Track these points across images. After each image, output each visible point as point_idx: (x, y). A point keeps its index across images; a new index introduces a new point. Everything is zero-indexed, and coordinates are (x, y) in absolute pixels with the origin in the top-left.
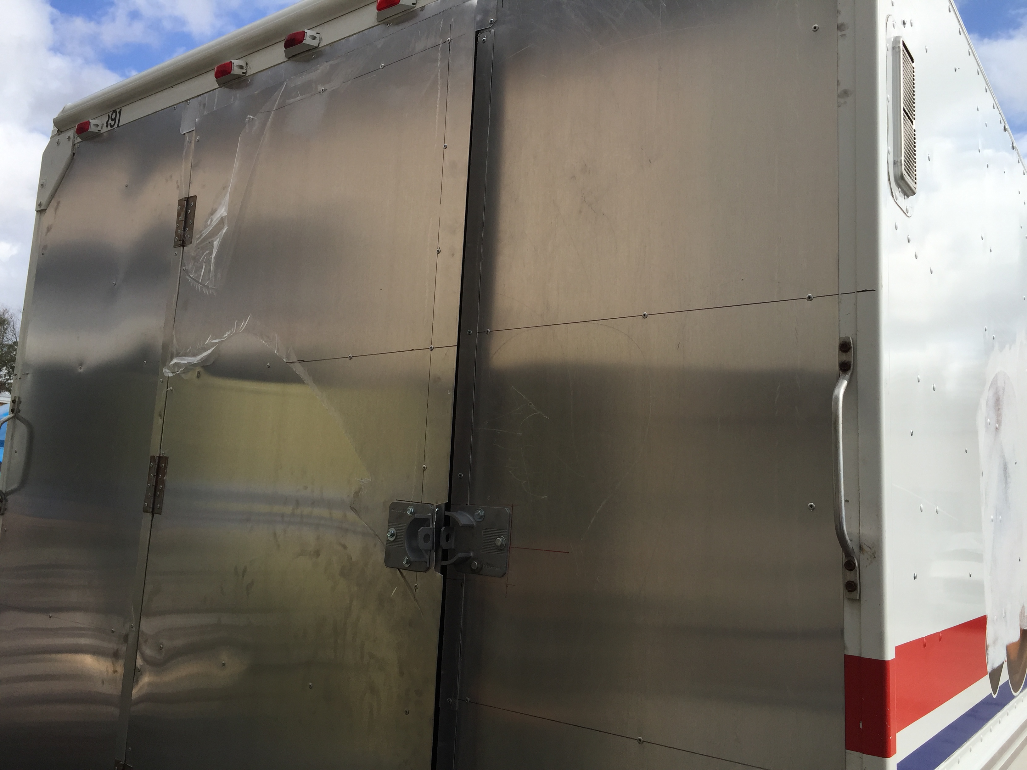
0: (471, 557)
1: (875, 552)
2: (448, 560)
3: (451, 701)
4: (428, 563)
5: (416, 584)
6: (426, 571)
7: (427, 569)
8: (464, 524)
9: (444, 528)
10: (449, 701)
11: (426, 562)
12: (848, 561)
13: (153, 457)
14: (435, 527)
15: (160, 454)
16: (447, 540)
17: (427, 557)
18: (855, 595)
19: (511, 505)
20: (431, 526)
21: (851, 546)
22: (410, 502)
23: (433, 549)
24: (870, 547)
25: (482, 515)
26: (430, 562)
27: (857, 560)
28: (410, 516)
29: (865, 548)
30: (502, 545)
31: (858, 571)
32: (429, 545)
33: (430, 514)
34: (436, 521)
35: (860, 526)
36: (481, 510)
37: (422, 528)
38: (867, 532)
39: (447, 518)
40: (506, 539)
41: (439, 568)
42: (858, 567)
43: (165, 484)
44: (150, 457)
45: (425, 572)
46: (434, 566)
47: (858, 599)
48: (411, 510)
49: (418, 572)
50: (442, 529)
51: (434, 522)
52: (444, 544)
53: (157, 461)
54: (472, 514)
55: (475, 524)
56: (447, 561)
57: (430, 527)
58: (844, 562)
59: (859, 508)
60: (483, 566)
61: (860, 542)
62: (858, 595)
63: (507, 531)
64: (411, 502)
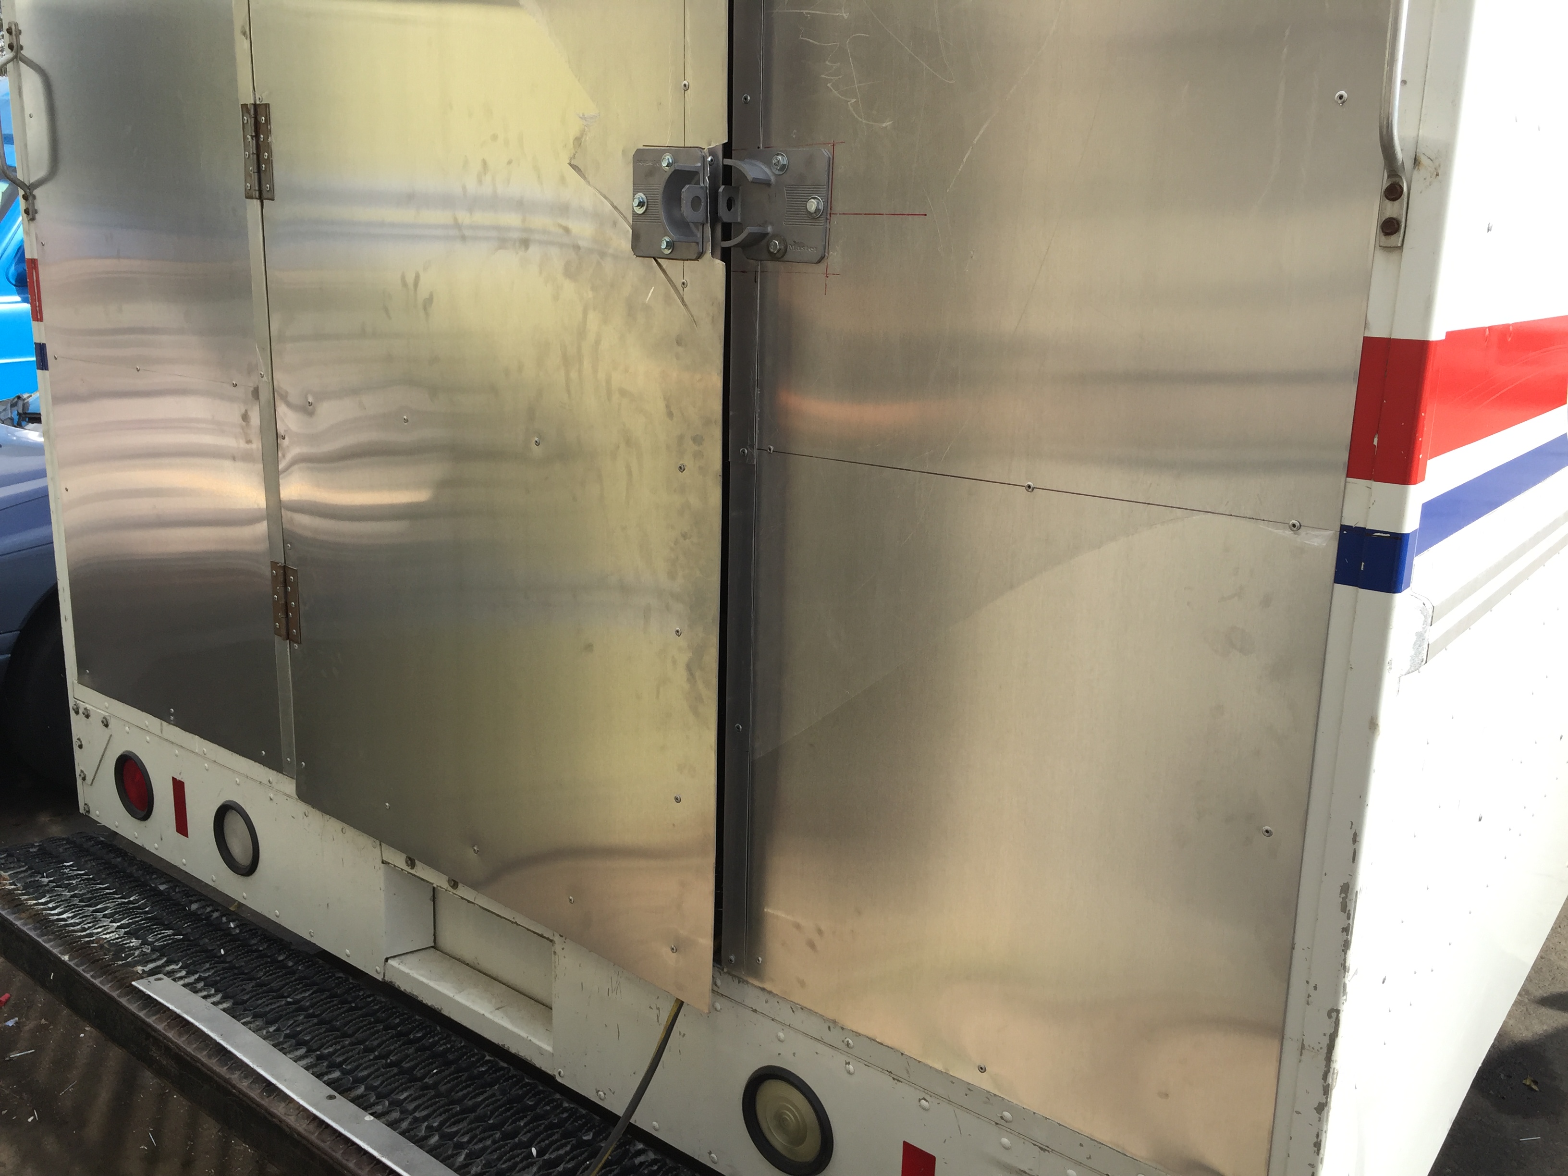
0: (768, 234)
1: (1439, 166)
2: (732, 238)
3: (746, 452)
4: (701, 243)
5: (684, 281)
6: (699, 258)
7: (700, 256)
8: (756, 178)
9: (722, 187)
10: (743, 453)
11: (698, 243)
12: (1391, 184)
13: (244, 106)
14: (708, 185)
15: (255, 101)
16: (729, 207)
17: (699, 235)
18: (1395, 240)
19: (830, 144)
20: (702, 185)
21: (1401, 158)
22: (665, 147)
23: (707, 222)
24: (1432, 158)
25: (785, 163)
26: (704, 244)
27: (1407, 182)
28: (665, 170)
29: (1424, 160)
30: (817, 210)
31: (1406, 200)
32: (700, 215)
33: (699, 164)
34: (709, 175)
35: (1419, 125)
36: (782, 155)
37: (687, 186)
38: (1429, 133)
39: (728, 169)
40: (824, 200)
41: (718, 252)
42: (1407, 193)
43: (271, 150)
44: (240, 106)
45: (697, 259)
46: (710, 249)
47: (1399, 247)
48: (668, 159)
49: (685, 262)
50: (721, 190)
51: (707, 178)
52: (724, 214)
53: (252, 112)
54: (768, 163)
55: (773, 179)
56: (731, 240)
57: (700, 185)
58: (1384, 187)
59: (1424, 91)
60: (789, 248)
61: (1416, 152)
62: (1401, 239)
63: (825, 188)
64: (667, 147)
